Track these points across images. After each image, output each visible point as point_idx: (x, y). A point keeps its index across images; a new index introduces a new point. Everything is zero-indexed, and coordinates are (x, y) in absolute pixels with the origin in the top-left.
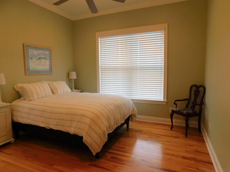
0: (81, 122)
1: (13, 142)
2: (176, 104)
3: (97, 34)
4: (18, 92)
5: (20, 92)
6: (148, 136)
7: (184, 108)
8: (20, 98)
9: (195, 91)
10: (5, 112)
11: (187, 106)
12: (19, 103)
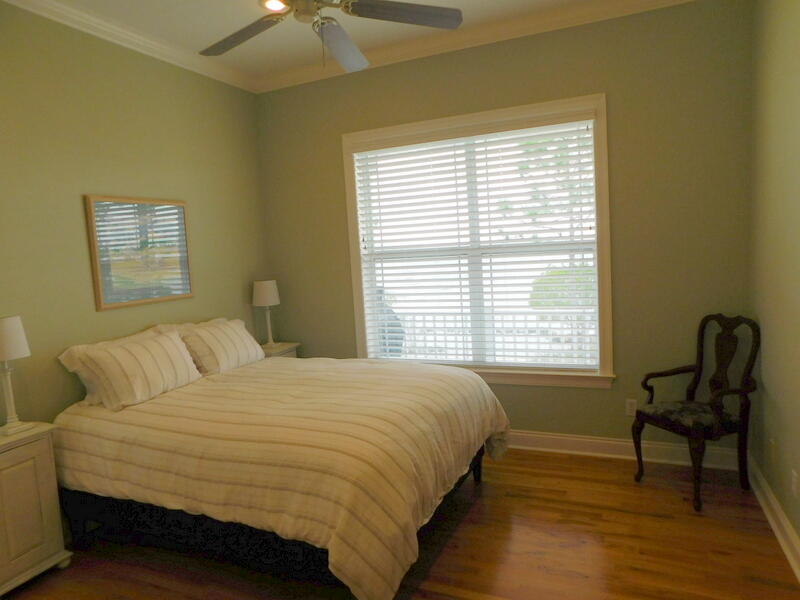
0: (317, 496)
1: (66, 564)
2: (650, 389)
3: (347, 140)
4: (75, 376)
5: (84, 375)
6: (557, 516)
7: (682, 402)
8: (83, 399)
9: (719, 337)
10: (34, 458)
11: (691, 394)
12: (80, 419)
